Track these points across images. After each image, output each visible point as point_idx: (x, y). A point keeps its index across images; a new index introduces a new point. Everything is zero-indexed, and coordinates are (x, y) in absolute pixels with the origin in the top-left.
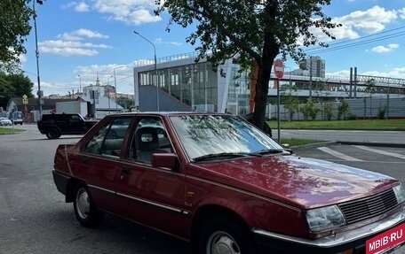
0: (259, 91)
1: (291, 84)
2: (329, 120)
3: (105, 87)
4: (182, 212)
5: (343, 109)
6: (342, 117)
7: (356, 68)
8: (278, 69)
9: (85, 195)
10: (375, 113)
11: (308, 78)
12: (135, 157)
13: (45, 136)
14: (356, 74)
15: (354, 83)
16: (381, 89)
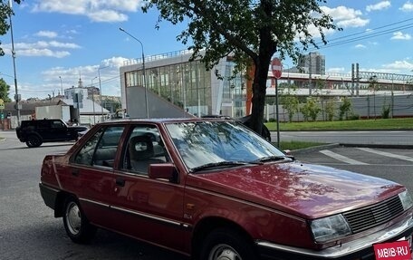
0: (256, 91)
1: (289, 82)
2: (330, 120)
3: (88, 89)
4: (182, 225)
5: (344, 108)
6: (344, 118)
7: (358, 65)
8: (276, 68)
9: (76, 209)
10: (380, 112)
11: (307, 76)
12: (129, 168)
13: (25, 145)
14: (358, 71)
15: (355, 80)
16: (384, 86)
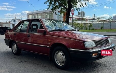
1: (75, 19)
2: (86, 30)
3: (18, 20)
5: (90, 26)
6: (90, 29)
7: (94, 15)
8: (72, 12)
10: (100, 28)
11: (80, 17)
14: (94, 16)
15: (94, 19)
16: (101, 21)
